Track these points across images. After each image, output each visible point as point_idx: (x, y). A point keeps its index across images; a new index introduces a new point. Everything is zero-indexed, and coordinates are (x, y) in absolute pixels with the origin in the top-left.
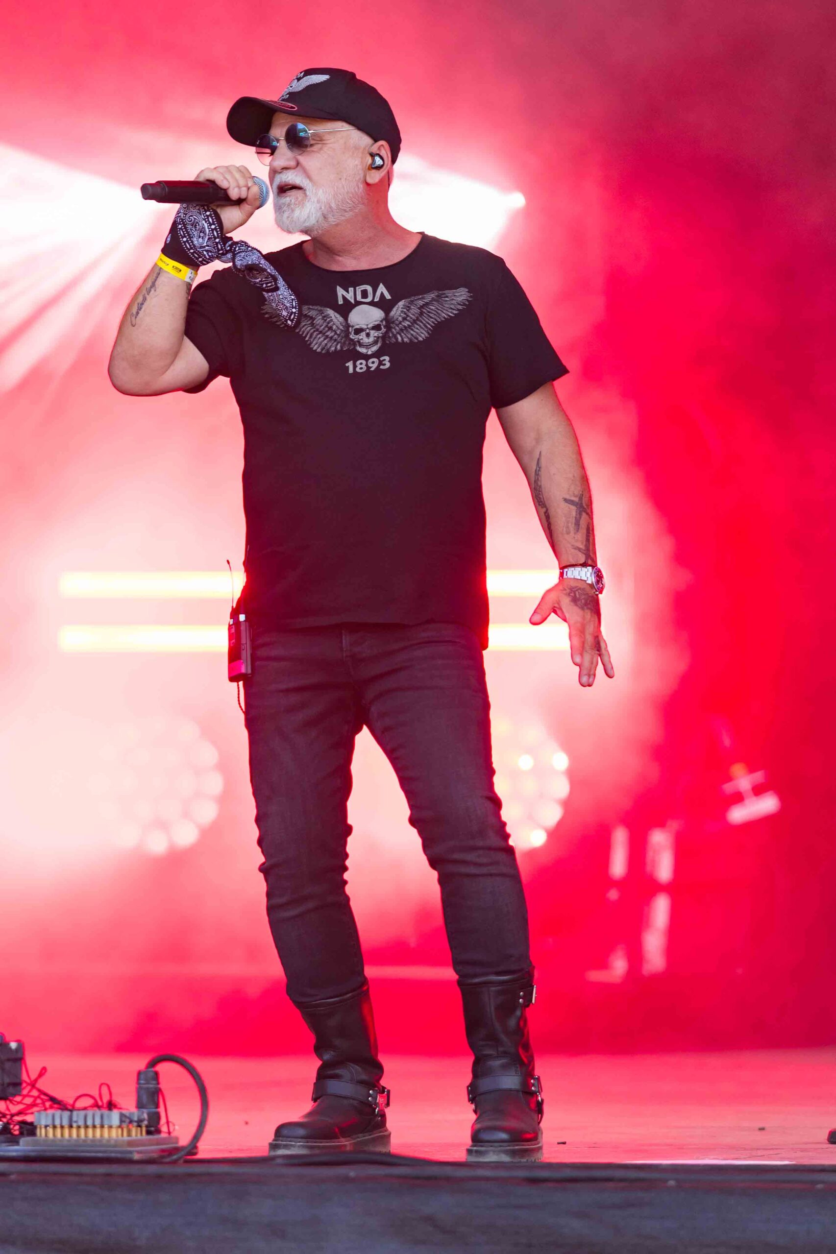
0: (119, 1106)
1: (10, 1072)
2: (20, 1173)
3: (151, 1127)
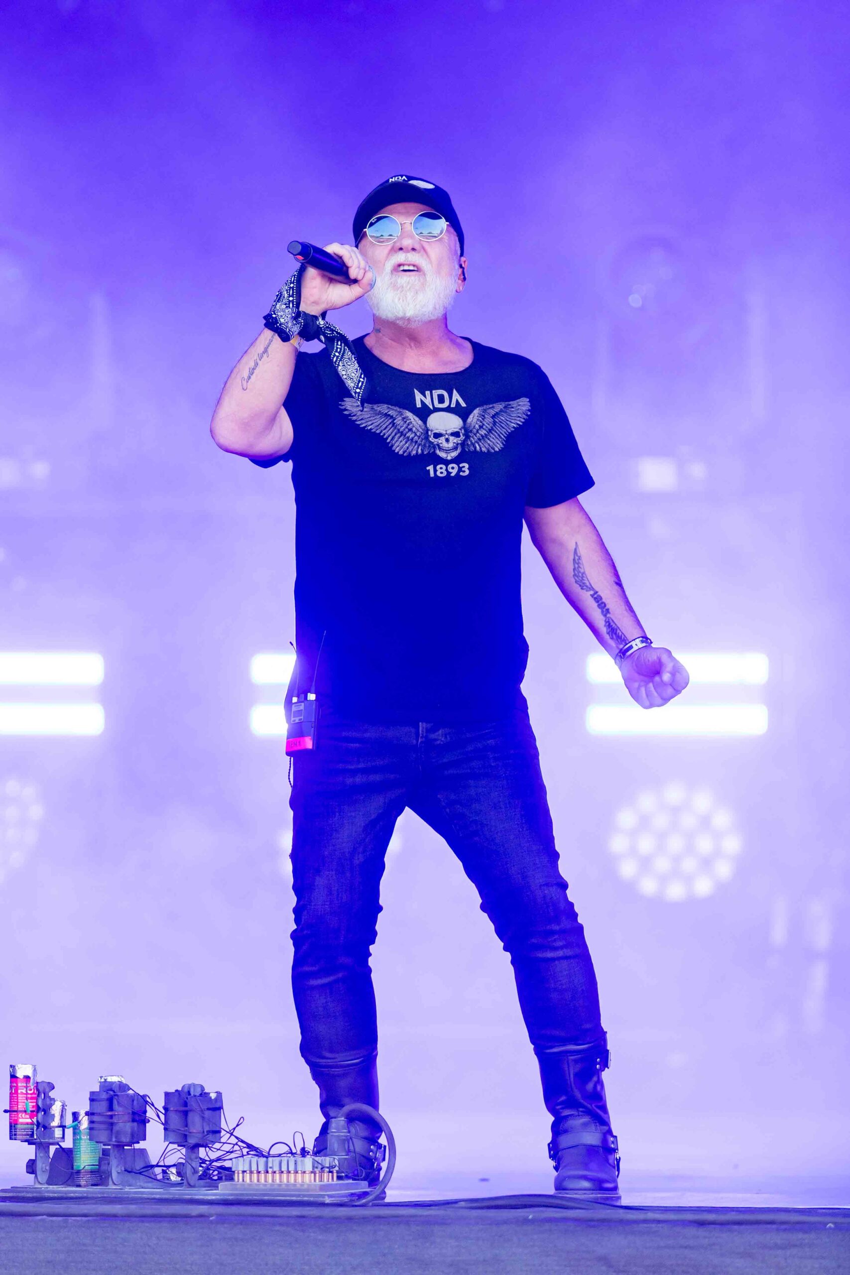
1: (209, 1120)
2: (219, 1215)
3: (343, 1172)
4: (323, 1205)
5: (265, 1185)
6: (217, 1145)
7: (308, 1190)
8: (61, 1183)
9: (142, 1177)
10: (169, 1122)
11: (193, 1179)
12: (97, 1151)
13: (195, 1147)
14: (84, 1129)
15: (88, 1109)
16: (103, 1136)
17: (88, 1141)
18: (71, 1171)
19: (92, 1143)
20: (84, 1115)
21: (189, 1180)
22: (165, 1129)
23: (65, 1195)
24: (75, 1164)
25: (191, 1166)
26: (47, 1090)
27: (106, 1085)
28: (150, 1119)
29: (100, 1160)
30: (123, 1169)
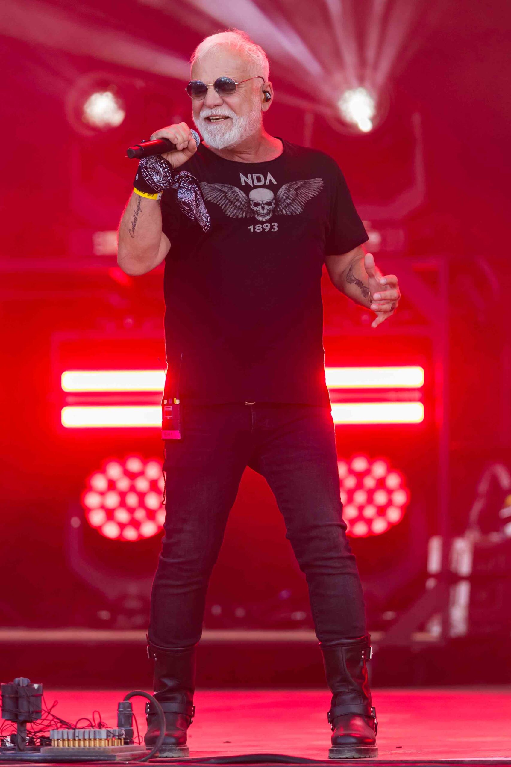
0: (106, 726)
1: (33, 703)
3: (127, 739)
4: (115, 763)
5: (73, 749)
6: (39, 721)
7: (104, 752)
10: (5, 706)
11: (22, 746)
13: (23, 723)
22: (3, 710)
25: (21, 736)
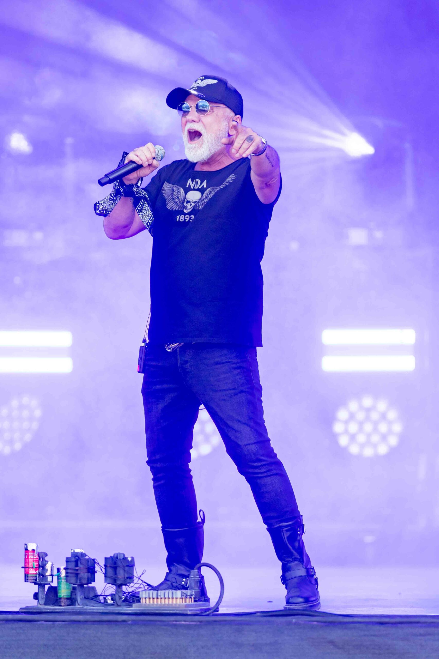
1: (128, 572)
2: (133, 621)
3: (196, 598)
4: (187, 615)
5: (157, 605)
6: (132, 585)
7: (179, 608)
8: (51, 604)
9: (93, 601)
10: (107, 573)
11: (119, 602)
12: (70, 588)
13: (120, 586)
14: (63, 577)
15: (65, 566)
16: (73, 580)
17: (65, 583)
18: (56, 598)
19: (67, 584)
20: (63, 569)
21: (117, 602)
22: (105, 576)
23: (53, 611)
24: (59, 594)
25: (118, 595)
26: (44, 556)
27: (75, 553)
28: (97, 571)
29: (72, 592)
30: (83, 597)
